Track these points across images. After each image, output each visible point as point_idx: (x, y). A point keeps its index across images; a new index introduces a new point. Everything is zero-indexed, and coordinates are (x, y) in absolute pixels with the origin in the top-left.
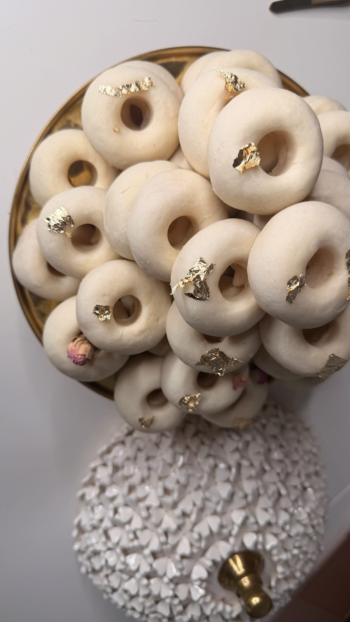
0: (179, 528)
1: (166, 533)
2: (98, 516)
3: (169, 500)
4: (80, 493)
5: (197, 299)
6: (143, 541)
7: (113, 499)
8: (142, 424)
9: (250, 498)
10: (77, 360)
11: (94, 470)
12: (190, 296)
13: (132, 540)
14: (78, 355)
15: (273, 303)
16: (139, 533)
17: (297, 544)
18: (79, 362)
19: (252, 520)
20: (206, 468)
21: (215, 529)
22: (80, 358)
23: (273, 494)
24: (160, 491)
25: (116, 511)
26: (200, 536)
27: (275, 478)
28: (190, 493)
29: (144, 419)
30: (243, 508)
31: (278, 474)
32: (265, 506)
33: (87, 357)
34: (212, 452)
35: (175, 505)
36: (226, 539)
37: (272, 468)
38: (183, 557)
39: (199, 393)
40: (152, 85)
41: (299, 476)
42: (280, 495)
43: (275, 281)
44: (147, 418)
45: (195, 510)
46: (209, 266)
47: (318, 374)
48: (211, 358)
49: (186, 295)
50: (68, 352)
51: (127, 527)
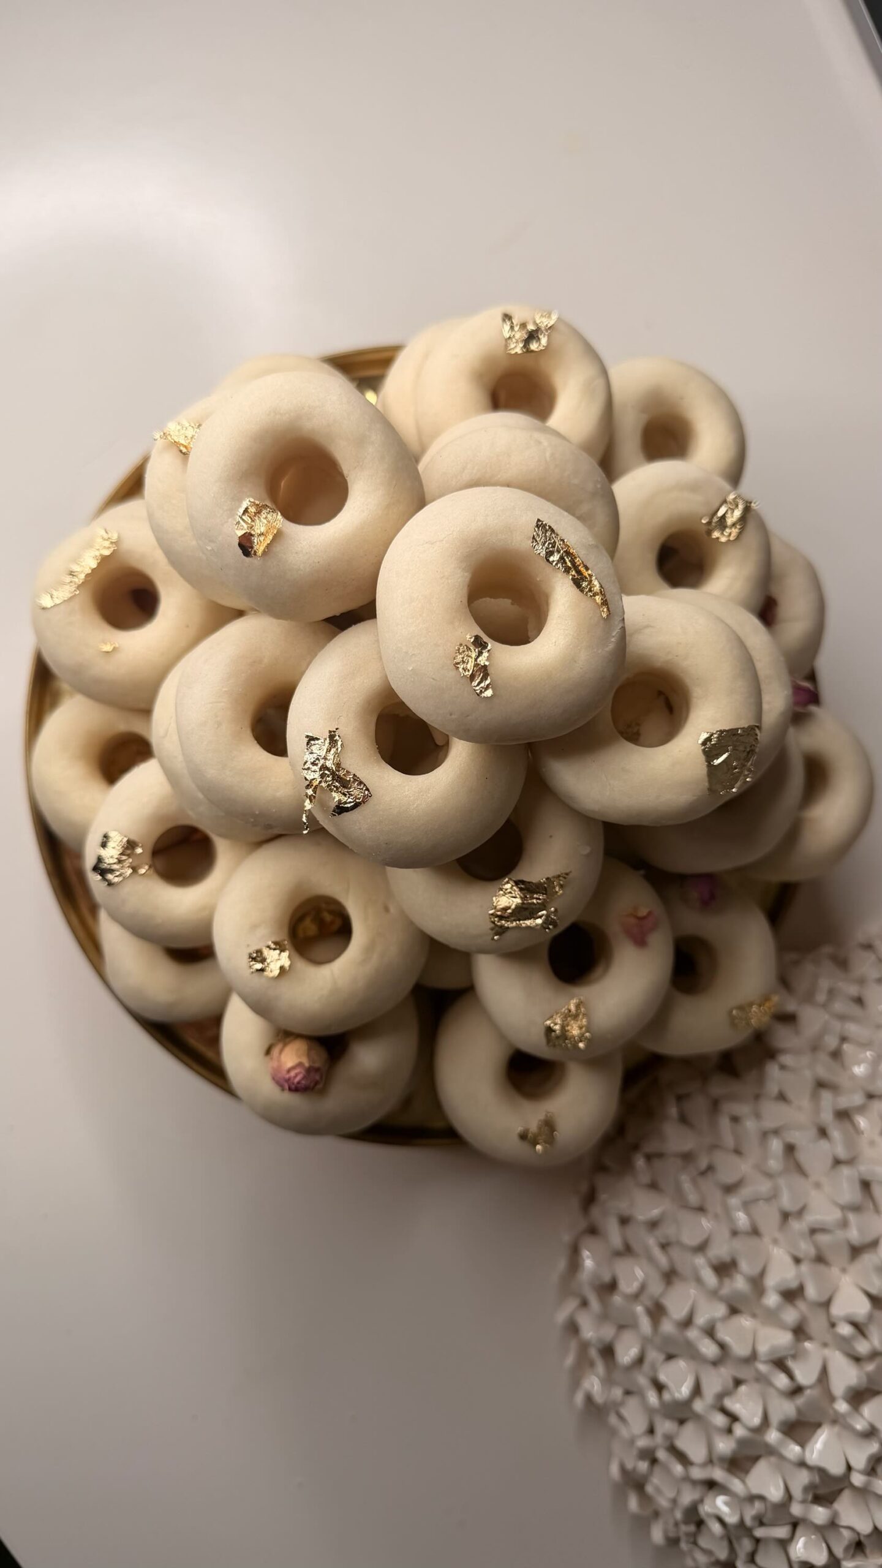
4: (580, 1400)
5: (352, 808)
7: (639, 1362)
8: (535, 1143)
10: (293, 1084)
11: (573, 1328)
12: (339, 814)
14: (289, 1071)
15: (469, 718)
18: (299, 1083)
22: (298, 1076)
26: (855, 1325)
29: (530, 1130)
33: (307, 1065)
39: (572, 998)
43: (433, 679)
44: (534, 1123)
46: (328, 739)
47: (711, 790)
48: (509, 908)
49: (334, 815)
50: (274, 1079)
51: (698, 1406)
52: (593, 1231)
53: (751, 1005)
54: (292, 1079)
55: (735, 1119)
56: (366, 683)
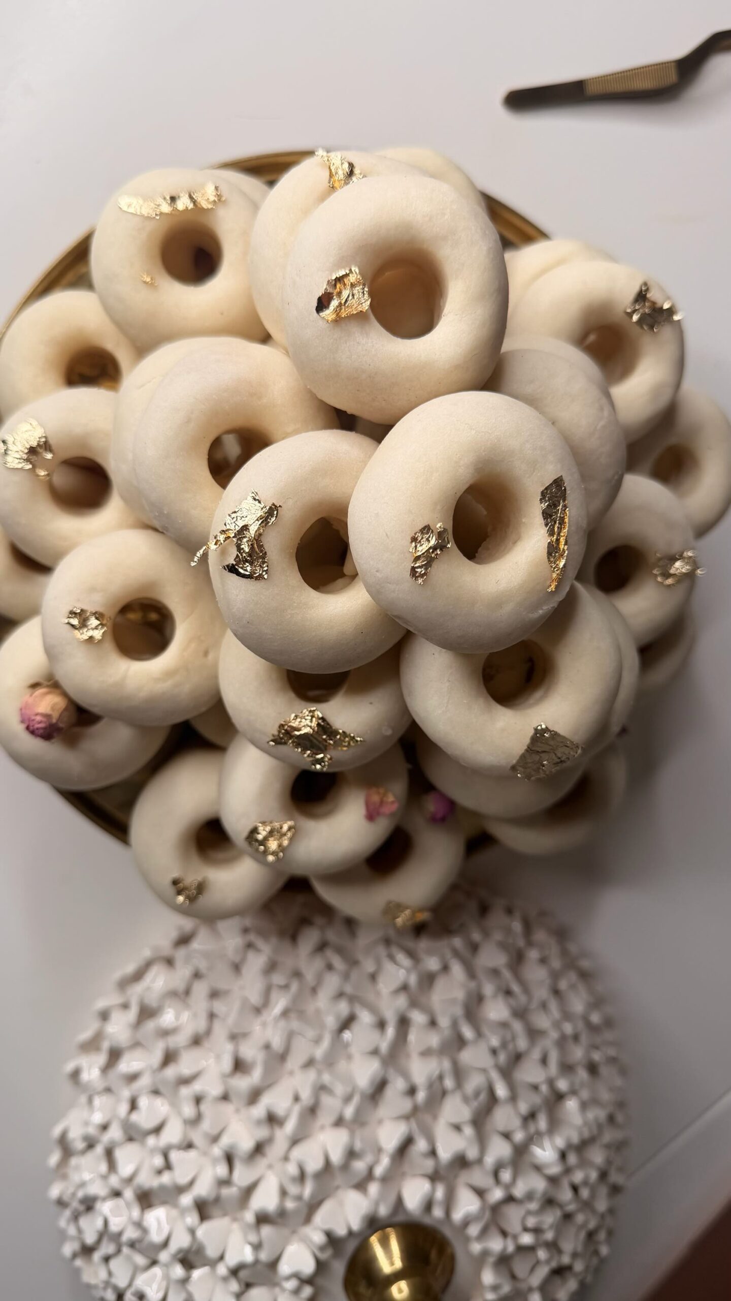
0: (259, 1149)
1: (229, 1159)
2: (98, 1118)
3: (243, 1083)
4: (70, 1067)
5: (244, 576)
6: (180, 1176)
7: (133, 1078)
8: (179, 893)
9: (421, 1096)
10: (33, 726)
11: (104, 1016)
12: (228, 571)
13: (159, 1172)
14: (37, 714)
15: (389, 585)
16: (174, 1156)
18: (37, 729)
19: (421, 1145)
20: (331, 1022)
21: (336, 1157)
22: (39, 723)
23: (477, 1094)
24: (227, 1064)
25: (133, 1105)
26: (302, 1170)
27: (487, 1061)
28: (291, 1073)
29: (183, 881)
30: (407, 1117)
31: (494, 1052)
32: (455, 1120)
33: (54, 721)
34: (348, 989)
35: (254, 1096)
36: (361, 1186)
37: (479, 1034)
38: (262, 1219)
39: (290, 820)
40: (219, 200)
41: (544, 1061)
42: (492, 1099)
43: (387, 535)
44: (191, 879)
45: (297, 1109)
46: (268, 508)
47: (514, 768)
48: (299, 730)
49: (225, 569)
50: (21, 709)
51: (151, 1141)
52: (170, 962)
53: (407, 908)
54: (35, 722)
55: (330, 967)
56: (330, 488)
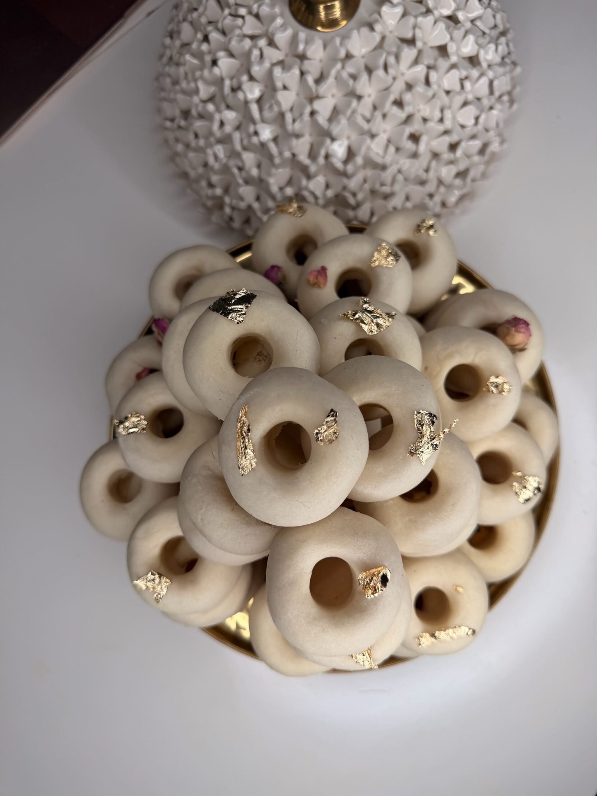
0: (409, 87)
1: (428, 82)
2: (494, 114)
3: (414, 127)
6: (455, 74)
9: (307, 110)
13: (466, 78)
16: (458, 87)
17: (239, 21)
19: (310, 79)
23: (270, 106)
24: (423, 141)
25: (477, 119)
27: (261, 128)
28: (385, 132)
30: (318, 97)
31: (256, 133)
32: (285, 92)
34: (345, 180)
35: (409, 119)
36: (349, 56)
37: (264, 145)
38: (411, 43)
42: (261, 104)
45: (385, 109)
51: (469, 97)
55: (354, 194)
